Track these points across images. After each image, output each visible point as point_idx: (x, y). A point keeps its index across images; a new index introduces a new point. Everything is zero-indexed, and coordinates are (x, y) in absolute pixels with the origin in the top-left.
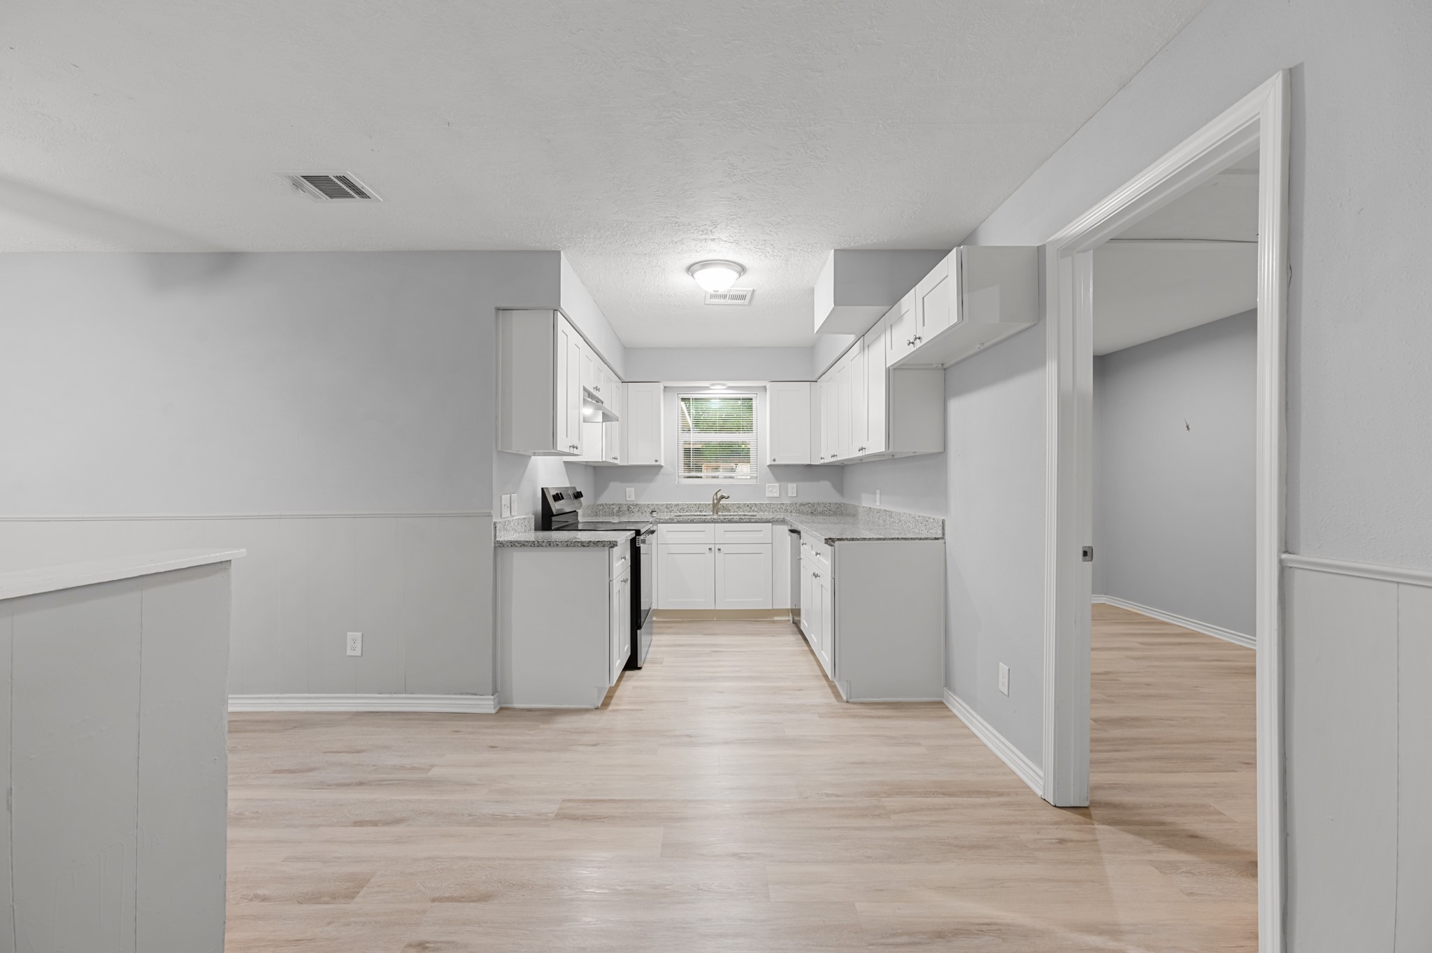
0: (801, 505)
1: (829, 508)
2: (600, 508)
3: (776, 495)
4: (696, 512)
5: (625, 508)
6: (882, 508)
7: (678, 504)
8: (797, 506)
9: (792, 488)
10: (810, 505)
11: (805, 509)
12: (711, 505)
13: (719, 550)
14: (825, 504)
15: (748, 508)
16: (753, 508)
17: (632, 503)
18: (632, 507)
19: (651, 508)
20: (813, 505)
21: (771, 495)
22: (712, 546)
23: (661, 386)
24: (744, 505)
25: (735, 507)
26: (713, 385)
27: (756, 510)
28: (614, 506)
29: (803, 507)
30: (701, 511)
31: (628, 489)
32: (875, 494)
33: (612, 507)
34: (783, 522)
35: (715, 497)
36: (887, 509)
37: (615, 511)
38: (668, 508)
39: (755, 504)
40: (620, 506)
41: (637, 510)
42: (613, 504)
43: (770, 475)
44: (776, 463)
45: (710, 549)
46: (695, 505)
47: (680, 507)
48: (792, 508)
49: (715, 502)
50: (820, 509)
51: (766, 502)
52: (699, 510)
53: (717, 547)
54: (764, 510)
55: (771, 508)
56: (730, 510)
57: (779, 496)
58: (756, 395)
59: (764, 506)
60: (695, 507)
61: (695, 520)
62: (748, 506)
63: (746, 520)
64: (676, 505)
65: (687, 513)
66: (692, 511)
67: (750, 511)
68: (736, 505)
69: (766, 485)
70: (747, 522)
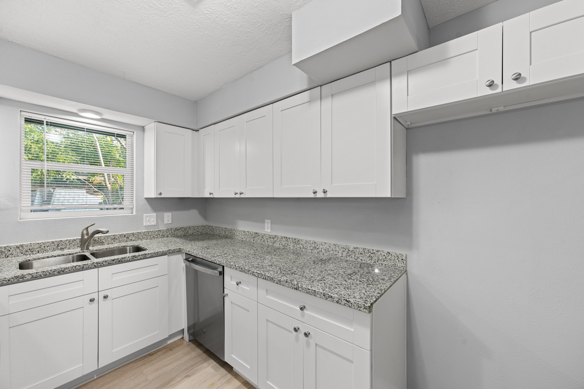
0: (176, 229)
1: (197, 230)
3: (153, 223)
4: (54, 250)
6: (274, 234)
7: (22, 246)
8: (173, 231)
9: (168, 217)
10: (183, 229)
11: (179, 233)
12: (78, 241)
13: (106, 297)
14: (194, 227)
15: (125, 238)
16: (130, 238)
20: (185, 229)
21: (148, 224)
22: (95, 296)
24: (120, 235)
25: (110, 239)
27: (134, 239)
29: (177, 232)
30: (62, 249)
32: (264, 222)
34: (179, 251)
35: (85, 232)
36: (288, 236)
39: (133, 234)
43: (148, 206)
44: (162, 196)
45: (92, 300)
46: (53, 242)
48: (168, 233)
49: (86, 237)
50: (190, 232)
51: (144, 231)
52: (59, 248)
53: (102, 295)
54: (141, 238)
55: (149, 235)
56: (103, 242)
57: (156, 224)
58: (132, 133)
59: (142, 234)
60: (53, 245)
61: (66, 270)
62: (125, 236)
63: (141, 257)
64: (18, 247)
65: (38, 254)
66: (47, 251)
67: (127, 241)
68: (111, 236)
69: (143, 215)
70: (141, 259)
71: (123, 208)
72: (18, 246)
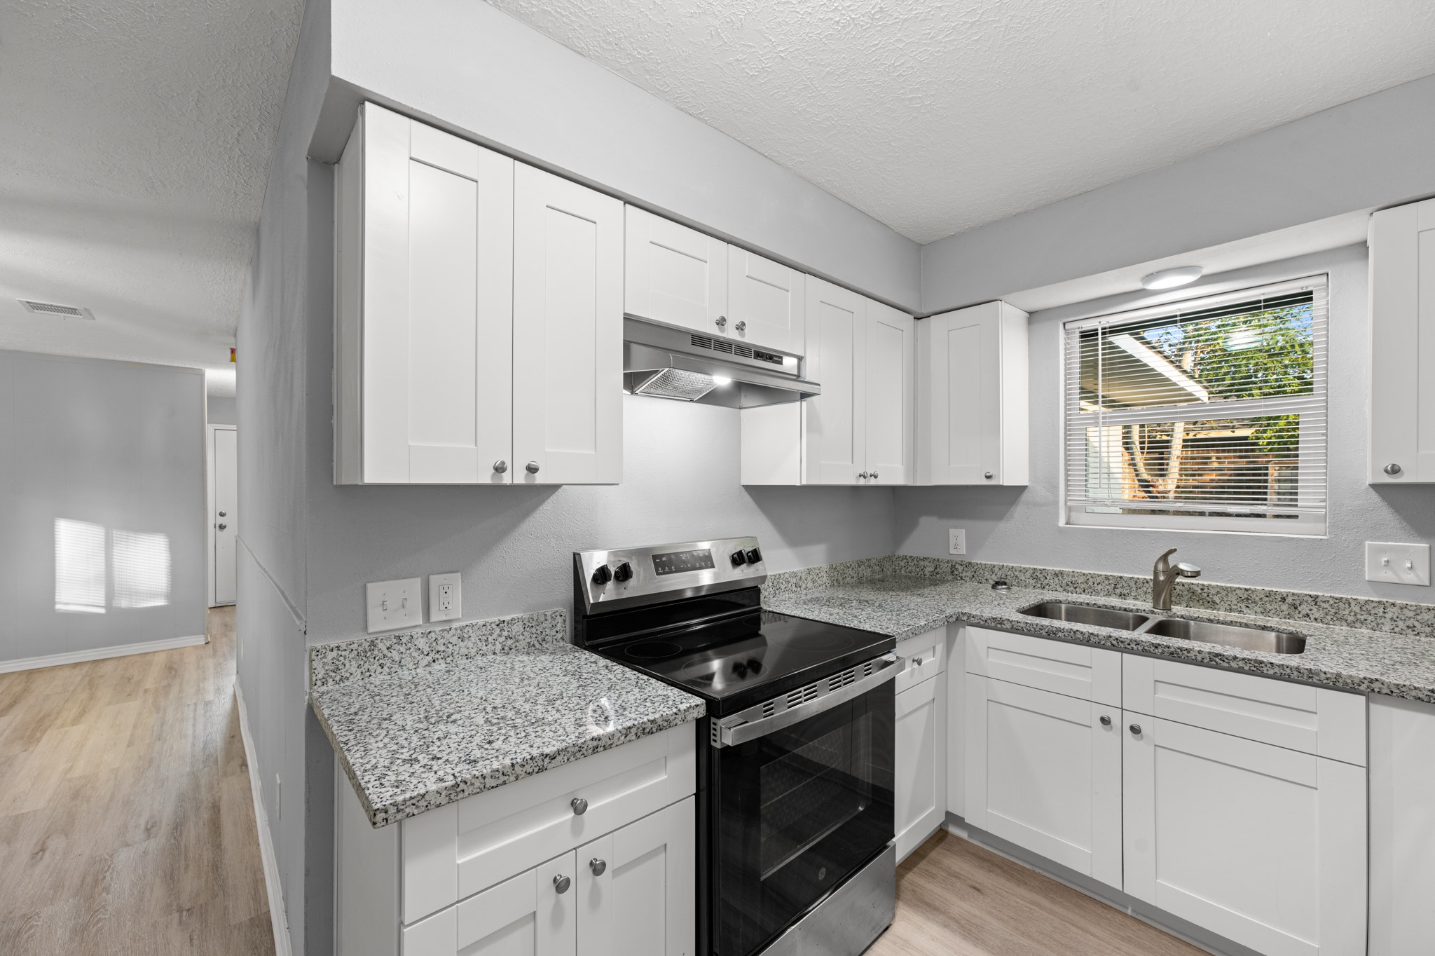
2: (902, 564)
3: (1410, 578)
4: (1108, 594)
5: (945, 568)
7: (1061, 573)
12: (1151, 584)
13: (1135, 730)
15: (1285, 607)
16: (1304, 609)
17: (958, 559)
18: (960, 568)
19: (999, 573)
21: (1387, 576)
22: (1115, 716)
23: (1010, 315)
24: (1268, 595)
25: (1233, 598)
26: (1151, 277)
28: (926, 563)
30: (1122, 596)
31: (952, 531)
33: (922, 563)
35: (1161, 567)
37: (927, 571)
38: (1037, 578)
39: (1315, 599)
40: (937, 563)
41: (969, 574)
42: (924, 559)
43: (1385, 513)
44: (1401, 479)
45: (1105, 721)
46: (1107, 578)
47: (1067, 579)
49: (1162, 578)
51: (1362, 598)
52: (1118, 591)
53: (1130, 720)
54: (1351, 619)
55: (1389, 616)
56: (1214, 602)
57: (1427, 584)
58: (1325, 278)
59: (1357, 609)
60: (1107, 582)
61: (1060, 634)
62: (1283, 600)
63: (1241, 664)
64: (1056, 575)
65: (1083, 596)
66: (1096, 592)
67: (1289, 616)
68: (1238, 591)
69: (1361, 544)
70: (1240, 670)
71: (1296, 517)
72: (1057, 572)
